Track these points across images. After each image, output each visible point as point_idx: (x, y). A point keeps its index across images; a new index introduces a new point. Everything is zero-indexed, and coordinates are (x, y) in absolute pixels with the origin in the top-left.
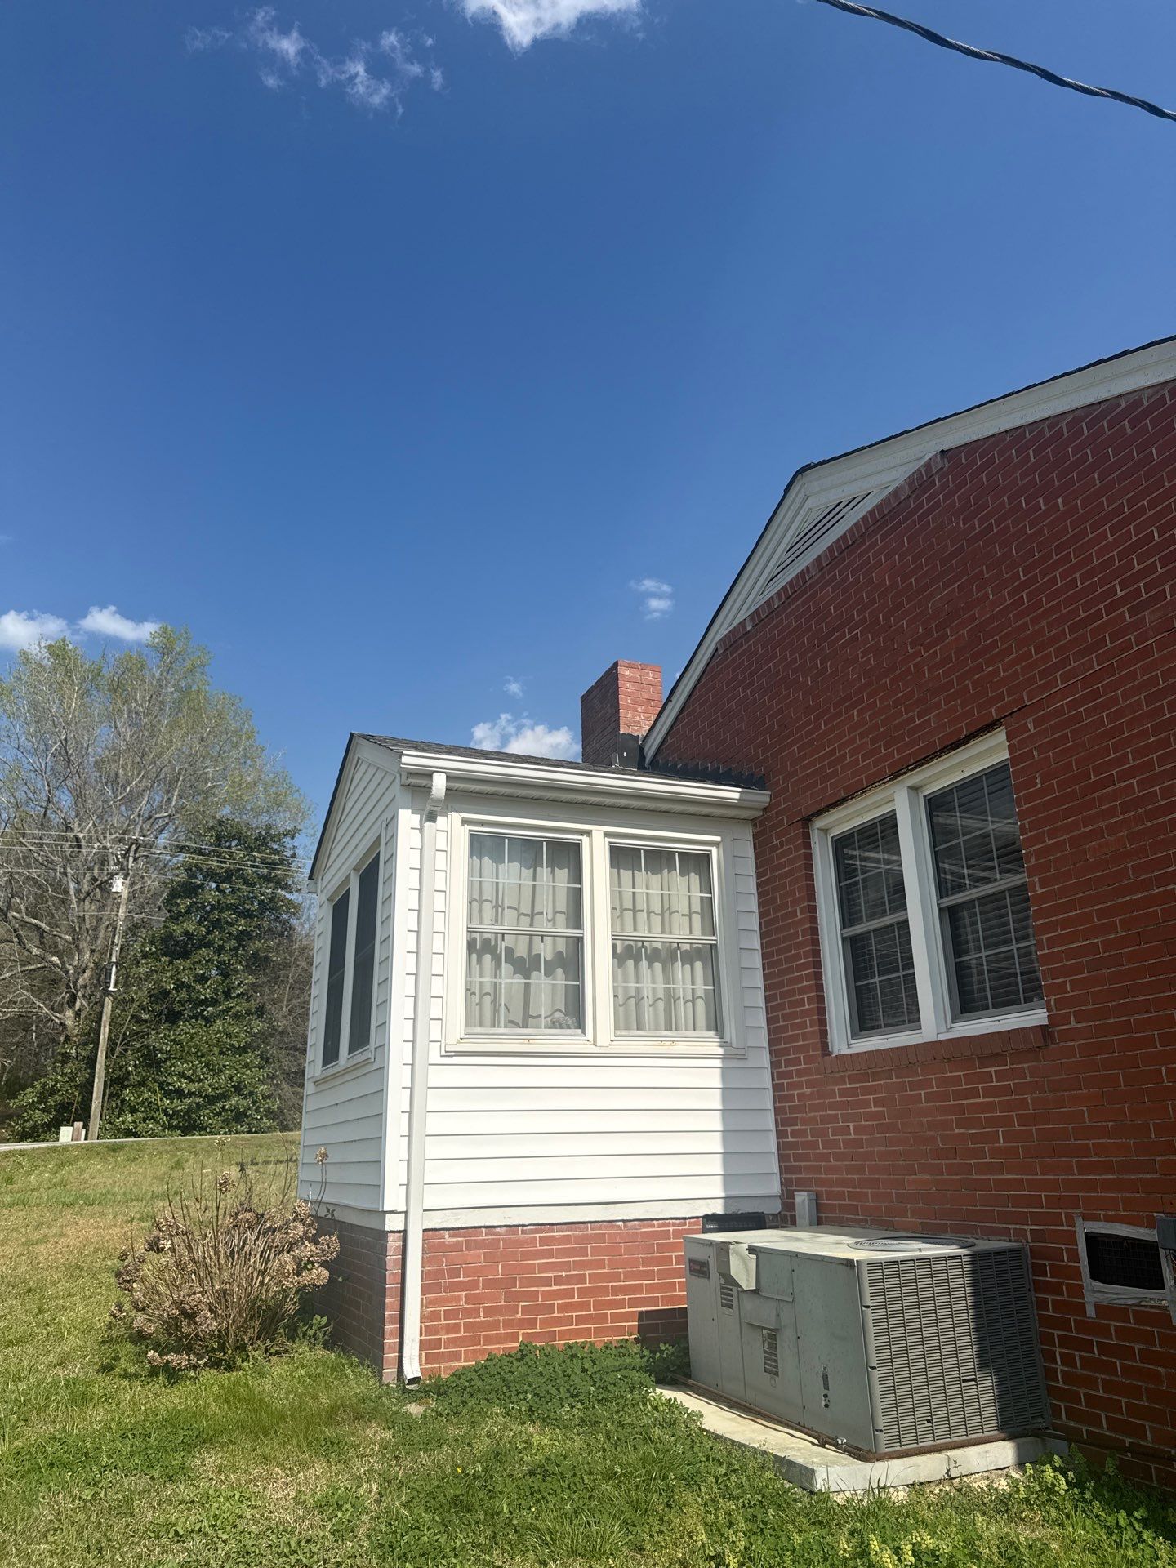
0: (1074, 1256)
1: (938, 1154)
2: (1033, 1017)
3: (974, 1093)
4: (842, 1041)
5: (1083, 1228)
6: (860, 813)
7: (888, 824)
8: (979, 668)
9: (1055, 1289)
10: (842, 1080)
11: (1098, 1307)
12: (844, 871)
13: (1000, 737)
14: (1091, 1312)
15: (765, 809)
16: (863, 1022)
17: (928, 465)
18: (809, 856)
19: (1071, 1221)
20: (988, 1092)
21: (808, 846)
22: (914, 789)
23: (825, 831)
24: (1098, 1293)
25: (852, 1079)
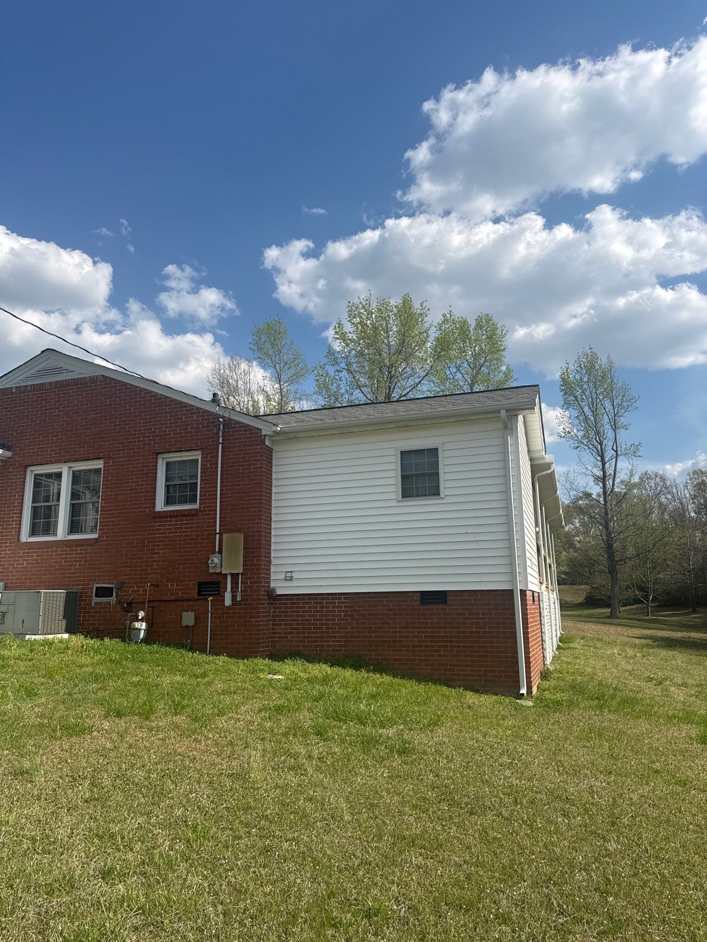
0: (92, 592)
1: (56, 570)
2: (94, 536)
3: (72, 554)
4: (25, 537)
5: (96, 586)
6: (48, 469)
7: (59, 476)
8: (100, 442)
9: (85, 600)
10: (25, 549)
11: (95, 603)
12: (37, 485)
13: (102, 462)
14: (93, 604)
15: (8, 458)
16: (33, 532)
17: (97, 376)
18: (25, 478)
19: (93, 584)
20: (75, 554)
21: (25, 475)
22: (70, 467)
23: (32, 471)
24: (95, 600)
25: (28, 549)
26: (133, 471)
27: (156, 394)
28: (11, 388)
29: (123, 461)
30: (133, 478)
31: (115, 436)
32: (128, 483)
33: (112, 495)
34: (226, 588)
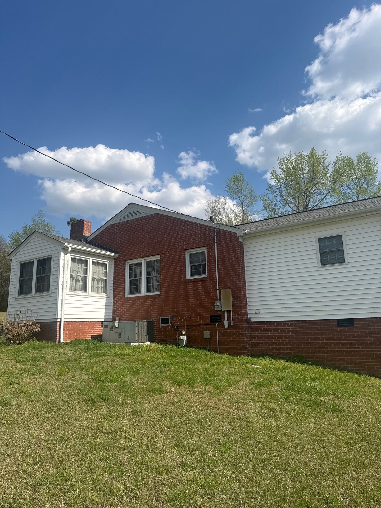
0: (159, 321)
1: (142, 310)
2: (159, 293)
3: (149, 302)
4: (127, 295)
5: (161, 318)
6: (135, 261)
7: (140, 264)
8: (158, 246)
9: (156, 325)
10: (127, 301)
11: (161, 327)
12: (131, 269)
13: (159, 256)
14: (160, 327)
15: (117, 257)
16: (131, 293)
17: (154, 214)
18: (125, 267)
19: (159, 317)
20: (150, 302)
21: (125, 265)
22: (145, 260)
23: (128, 263)
24: (161, 325)
25: (129, 301)
26: (174, 260)
27: (182, 220)
28: (116, 224)
29: (169, 255)
30: (174, 263)
31: (165, 243)
32: (172, 266)
33: (165, 272)
34: (224, 318)
